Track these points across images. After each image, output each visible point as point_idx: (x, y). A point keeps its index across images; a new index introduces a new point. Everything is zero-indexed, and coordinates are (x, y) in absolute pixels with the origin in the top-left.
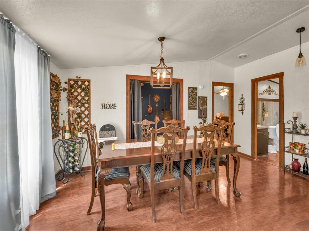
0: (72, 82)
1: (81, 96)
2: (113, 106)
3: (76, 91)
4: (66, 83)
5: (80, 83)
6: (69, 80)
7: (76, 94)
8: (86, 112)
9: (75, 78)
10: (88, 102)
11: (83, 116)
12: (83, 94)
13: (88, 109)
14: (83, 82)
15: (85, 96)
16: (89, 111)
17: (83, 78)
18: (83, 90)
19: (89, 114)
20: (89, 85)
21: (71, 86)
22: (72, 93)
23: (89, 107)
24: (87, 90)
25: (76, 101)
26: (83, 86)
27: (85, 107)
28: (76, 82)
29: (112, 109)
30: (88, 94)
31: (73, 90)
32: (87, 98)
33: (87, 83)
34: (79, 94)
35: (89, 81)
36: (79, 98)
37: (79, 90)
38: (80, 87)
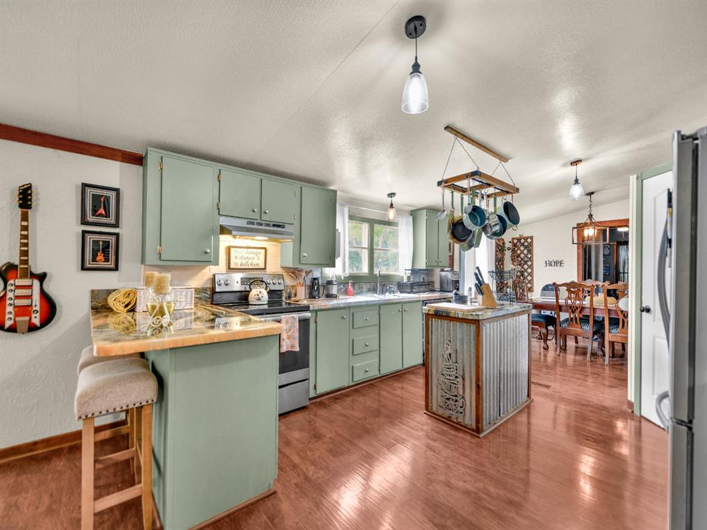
0: (515, 241)
1: (524, 254)
2: (559, 263)
3: (519, 249)
4: (510, 242)
5: (523, 241)
6: (513, 239)
7: (519, 252)
8: (529, 270)
9: (518, 236)
10: (531, 259)
11: (526, 274)
12: (525, 252)
13: (531, 267)
14: (526, 239)
15: (527, 254)
16: (532, 269)
17: (526, 235)
18: (526, 247)
19: (532, 272)
20: (532, 242)
21: (515, 245)
22: (515, 252)
23: (532, 265)
24: (529, 248)
25: (520, 259)
26: (526, 244)
27: (527, 265)
28: (519, 240)
29: (558, 267)
30: (530, 251)
31: (516, 249)
32: (529, 256)
33: (529, 240)
34: (522, 252)
35: (532, 238)
36: (522, 256)
37: (522, 248)
38: (523, 245)
